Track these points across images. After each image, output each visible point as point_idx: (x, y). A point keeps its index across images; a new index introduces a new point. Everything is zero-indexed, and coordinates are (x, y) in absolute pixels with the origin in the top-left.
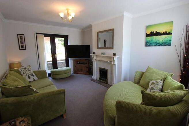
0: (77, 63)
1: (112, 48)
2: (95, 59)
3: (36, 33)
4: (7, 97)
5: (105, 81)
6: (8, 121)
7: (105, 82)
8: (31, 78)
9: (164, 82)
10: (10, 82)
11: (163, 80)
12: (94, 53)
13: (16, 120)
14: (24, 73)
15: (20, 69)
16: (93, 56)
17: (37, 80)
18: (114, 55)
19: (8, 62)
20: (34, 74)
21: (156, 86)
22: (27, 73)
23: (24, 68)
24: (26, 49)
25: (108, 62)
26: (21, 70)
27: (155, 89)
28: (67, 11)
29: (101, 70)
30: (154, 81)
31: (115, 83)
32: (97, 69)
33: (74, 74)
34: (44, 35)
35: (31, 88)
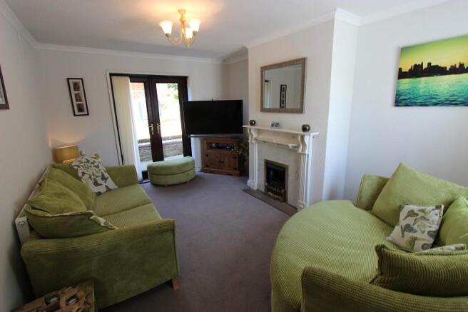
0: (211, 148)
1: (301, 111)
2: (256, 139)
3: (111, 75)
4: (42, 237)
5: (279, 194)
6: (43, 296)
7: (280, 197)
8: (101, 185)
9: (445, 212)
10: (49, 200)
11: (443, 207)
12: (253, 123)
13: (60, 292)
14: (84, 174)
15: (75, 162)
16: (250, 130)
17: (115, 189)
18: (305, 129)
19: (50, 145)
20: (106, 175)
21: (419, 223)
22: (90, 172)
23: (84, 160)
24: (88, 114)
25: (288, 146)
26: (78, 166)
27: (416, 231)
28: (180, 16)
29: (269, 165)
30: (415, 208)
31: (306, 201)
32: (259, 164)
33: (202, 173)
34: (128, 79)
35: (92, 218)
